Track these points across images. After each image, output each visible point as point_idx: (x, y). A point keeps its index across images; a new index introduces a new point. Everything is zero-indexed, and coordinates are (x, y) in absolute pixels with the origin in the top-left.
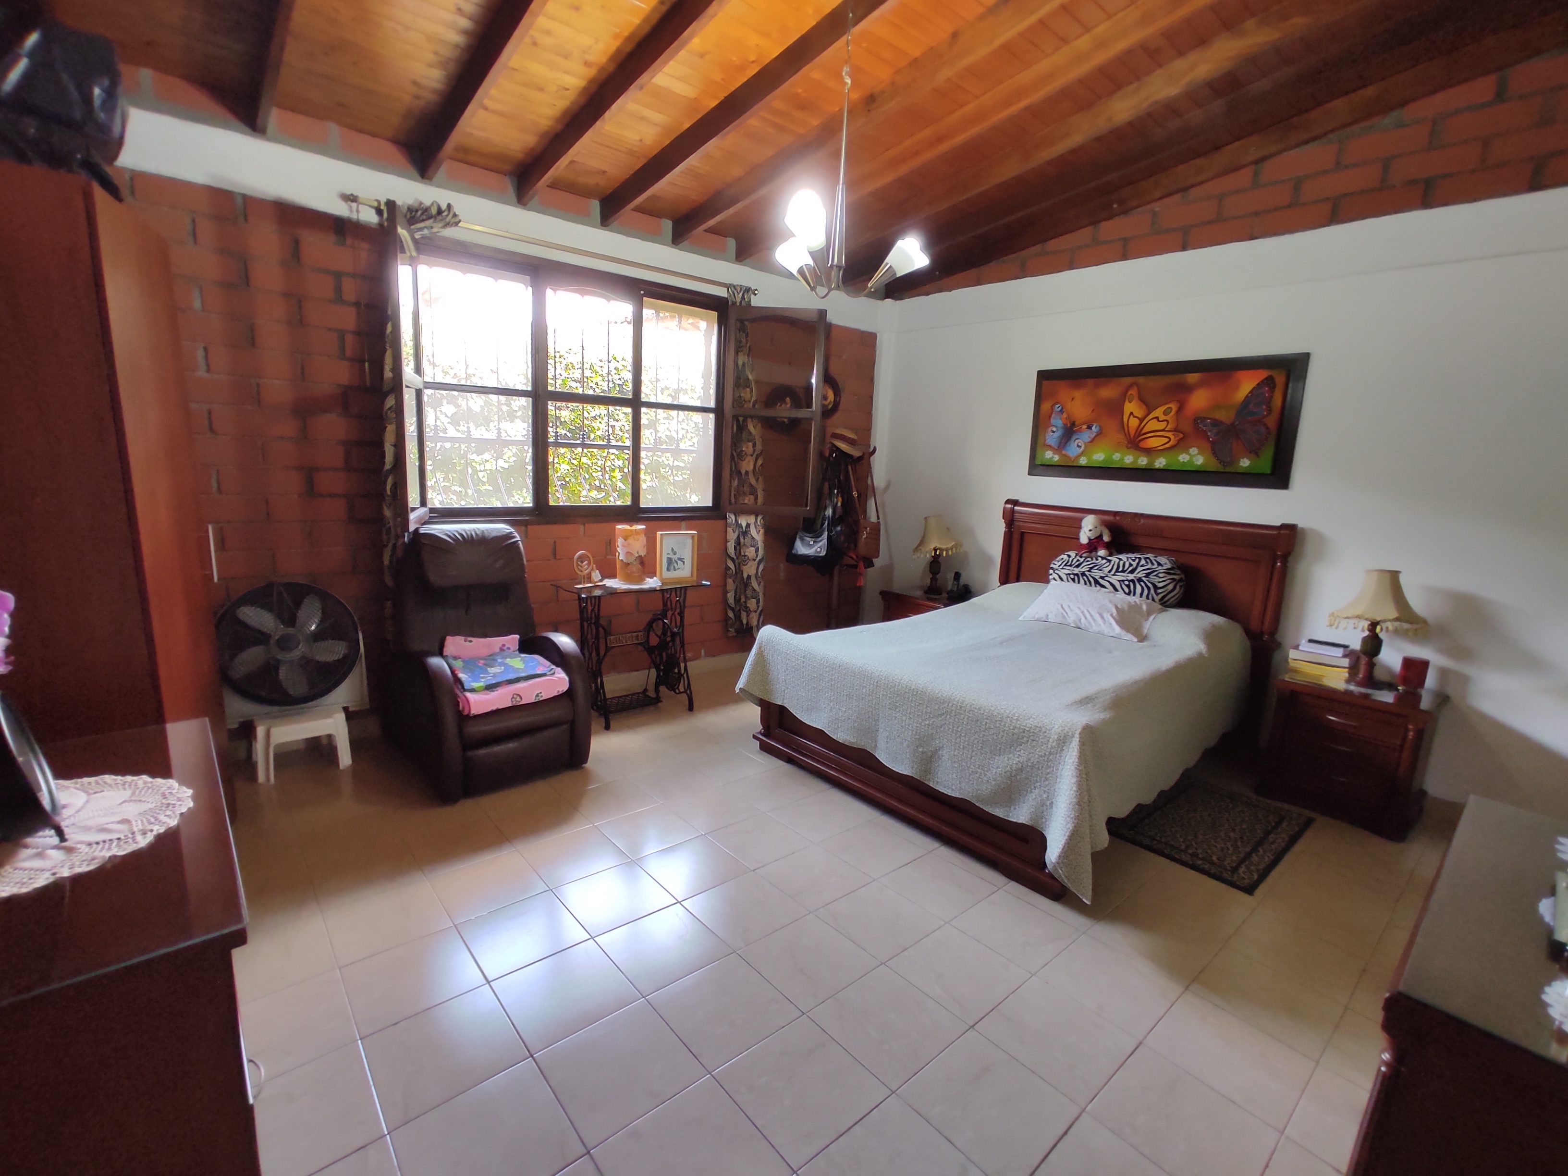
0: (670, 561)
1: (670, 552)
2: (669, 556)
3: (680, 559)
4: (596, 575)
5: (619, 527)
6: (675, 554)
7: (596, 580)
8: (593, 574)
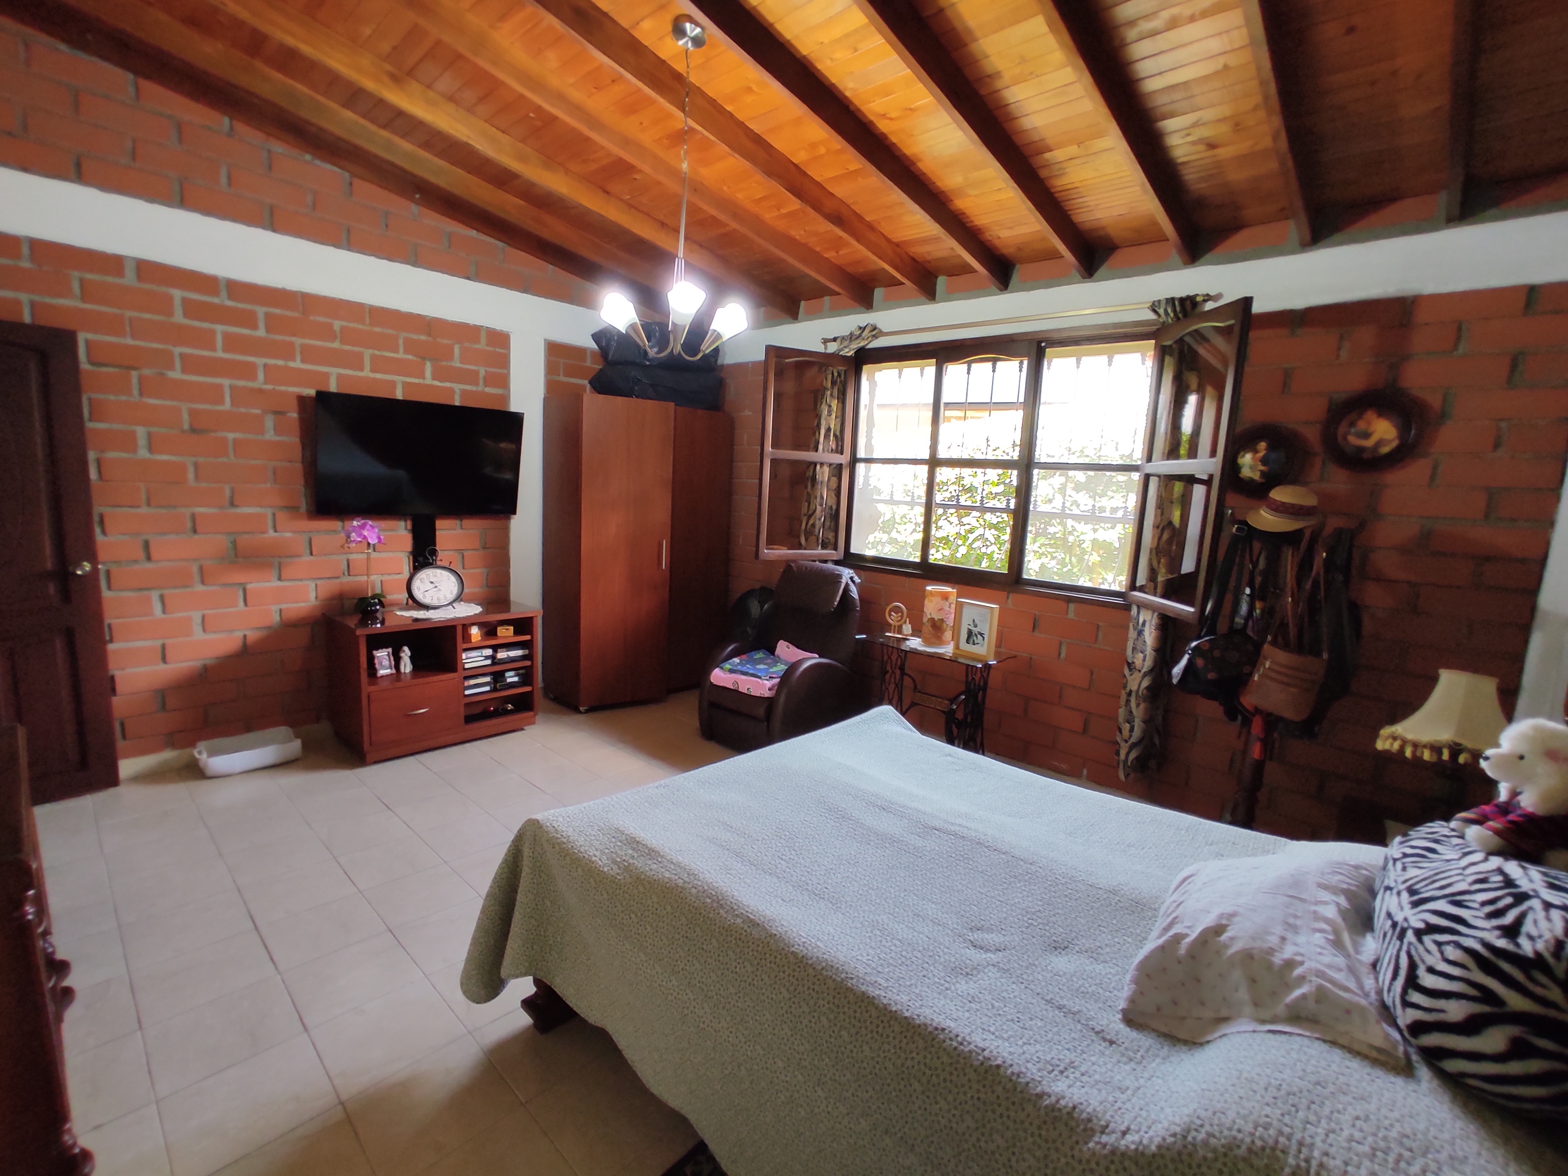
0: (970, 633)
1: (971, 623)
2: (970, 627)
3: (981, 634)
4: (907, 629)
5: (929, 588)
6: (976, 626)
7: (905, 633)
8: (904, 627)
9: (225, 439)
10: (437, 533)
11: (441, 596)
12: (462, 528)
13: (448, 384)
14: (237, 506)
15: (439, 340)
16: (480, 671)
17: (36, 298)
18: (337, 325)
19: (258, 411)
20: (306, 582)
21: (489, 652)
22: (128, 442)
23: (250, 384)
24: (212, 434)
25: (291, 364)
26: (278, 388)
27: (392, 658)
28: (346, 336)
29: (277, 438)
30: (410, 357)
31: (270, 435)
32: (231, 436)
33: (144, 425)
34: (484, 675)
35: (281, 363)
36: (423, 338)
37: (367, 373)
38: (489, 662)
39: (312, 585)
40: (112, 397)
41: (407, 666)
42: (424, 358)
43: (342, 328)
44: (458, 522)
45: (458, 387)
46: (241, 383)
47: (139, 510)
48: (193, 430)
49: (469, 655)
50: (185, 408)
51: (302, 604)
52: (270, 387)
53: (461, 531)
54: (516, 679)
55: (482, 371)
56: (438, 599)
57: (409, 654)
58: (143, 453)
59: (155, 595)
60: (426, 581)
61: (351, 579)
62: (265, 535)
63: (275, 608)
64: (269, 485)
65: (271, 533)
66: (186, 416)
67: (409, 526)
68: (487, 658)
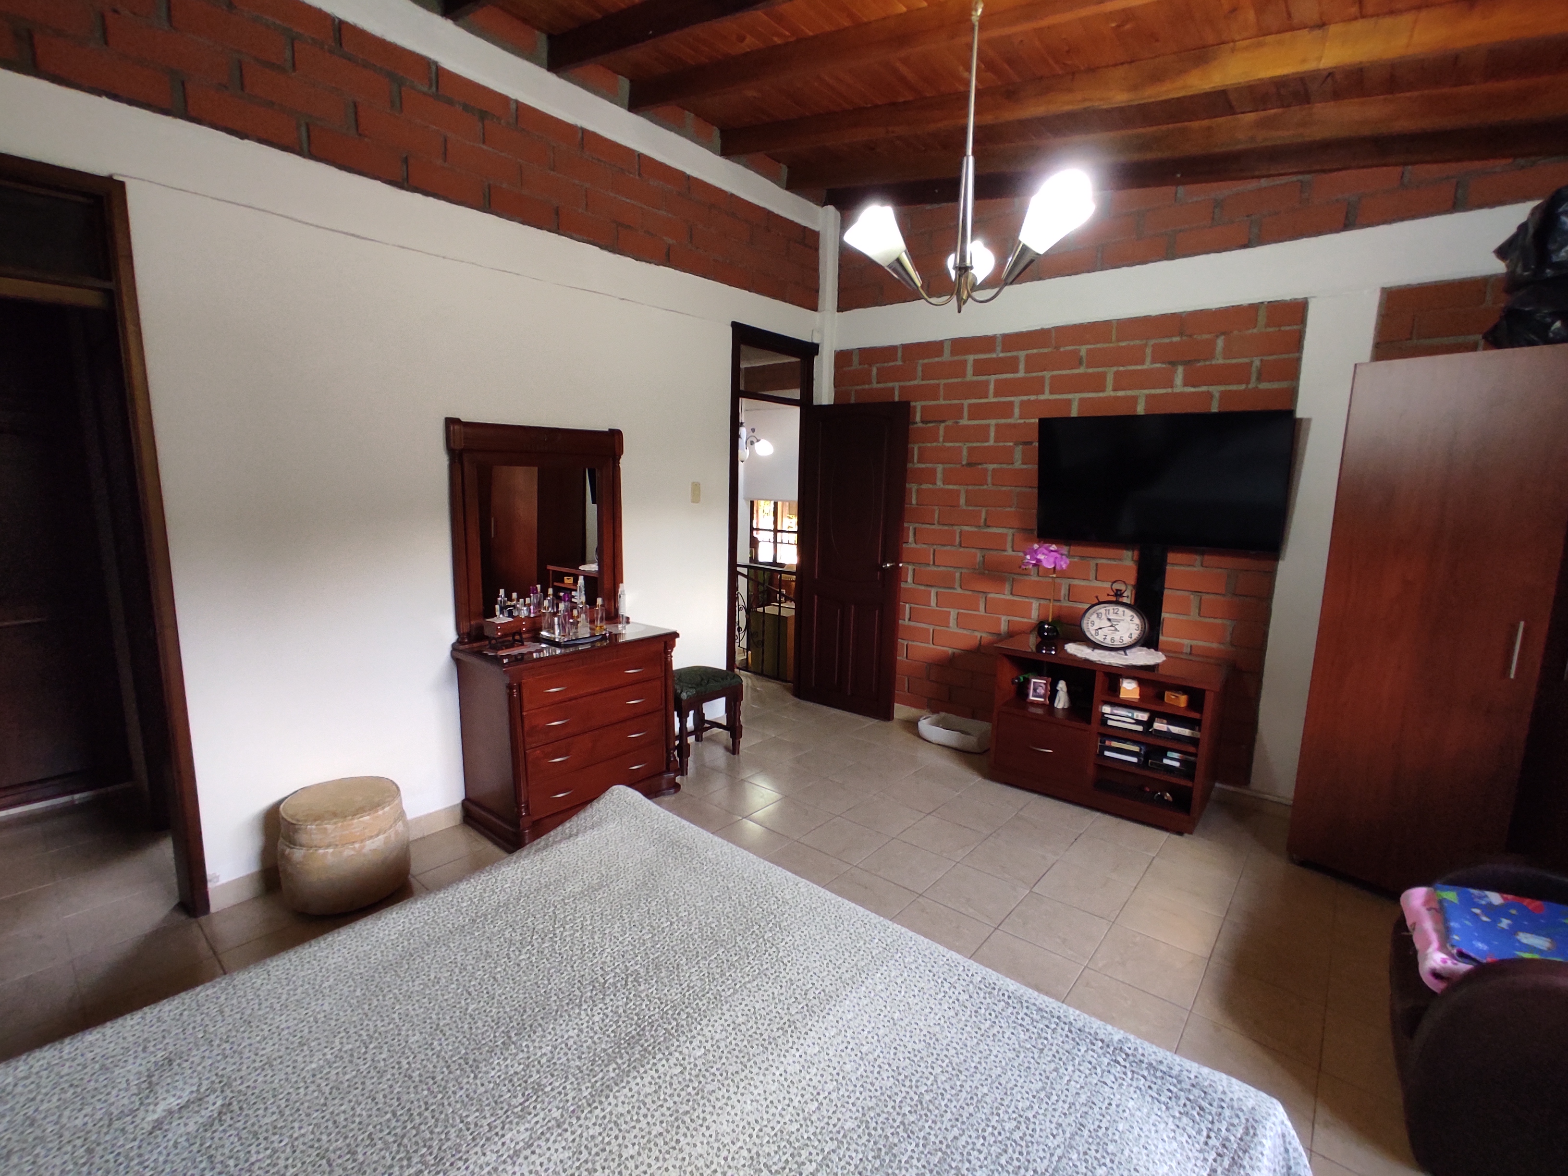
9: (986, 470)
10: (1168, 568)
11: (1117, 637)
12: (1202, 566)
13: (1204, 389)
14: (989, 526)
15: (1197, 337)
16: (1129, 736)
17: (902, 384)
18: (1083, 350)
19: (1011, 444)
20: (1031, 600)
21: (1144, 716)
22: (931, 475)
23: (1009, 421)
24: (980, 467)
25: (1042, 397)
26: (1027, 421)
27: (1049, 688)
28: (1094, 359)
29: (1025, 467)
30: (1158, 365)
31: (1018, 465)
32: (991, 467)
33: (942, 463)
34: (1135, 742)
35: (1033, 398)
36: (1176, 339)
37: (1109, 392)
38: (1140, 728)
39: (1035, 604)
40: (929, 445)
41: (1061, 702)
42: (1173, 364)
43: (1089, 351)
44: (1198, 558)
45: (1216, 390)
46: (1003, 421)
47: (933, 527)
48: (969, 464)
49: (1116, 712)
50: (965, 447)
51: (1025, 620)
52: (1022, 421)
53: (1201, 569)
54: (1177, 764)
55: (1257, 362)
56: (1112, 639)
57: (1065, 689)
58: (940, 484)
59: (933, 591)
60: (1104, 616)
61: (1071, 604)
62: (1006, 553)
63: (1004, 619)
64: (1013, 509)
65: (1010, 552)
66: (965, 453)
67: (1136, 557)
68: (1138, 722)
